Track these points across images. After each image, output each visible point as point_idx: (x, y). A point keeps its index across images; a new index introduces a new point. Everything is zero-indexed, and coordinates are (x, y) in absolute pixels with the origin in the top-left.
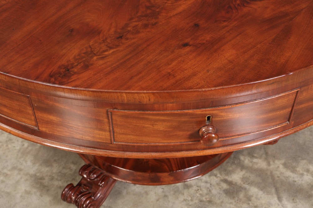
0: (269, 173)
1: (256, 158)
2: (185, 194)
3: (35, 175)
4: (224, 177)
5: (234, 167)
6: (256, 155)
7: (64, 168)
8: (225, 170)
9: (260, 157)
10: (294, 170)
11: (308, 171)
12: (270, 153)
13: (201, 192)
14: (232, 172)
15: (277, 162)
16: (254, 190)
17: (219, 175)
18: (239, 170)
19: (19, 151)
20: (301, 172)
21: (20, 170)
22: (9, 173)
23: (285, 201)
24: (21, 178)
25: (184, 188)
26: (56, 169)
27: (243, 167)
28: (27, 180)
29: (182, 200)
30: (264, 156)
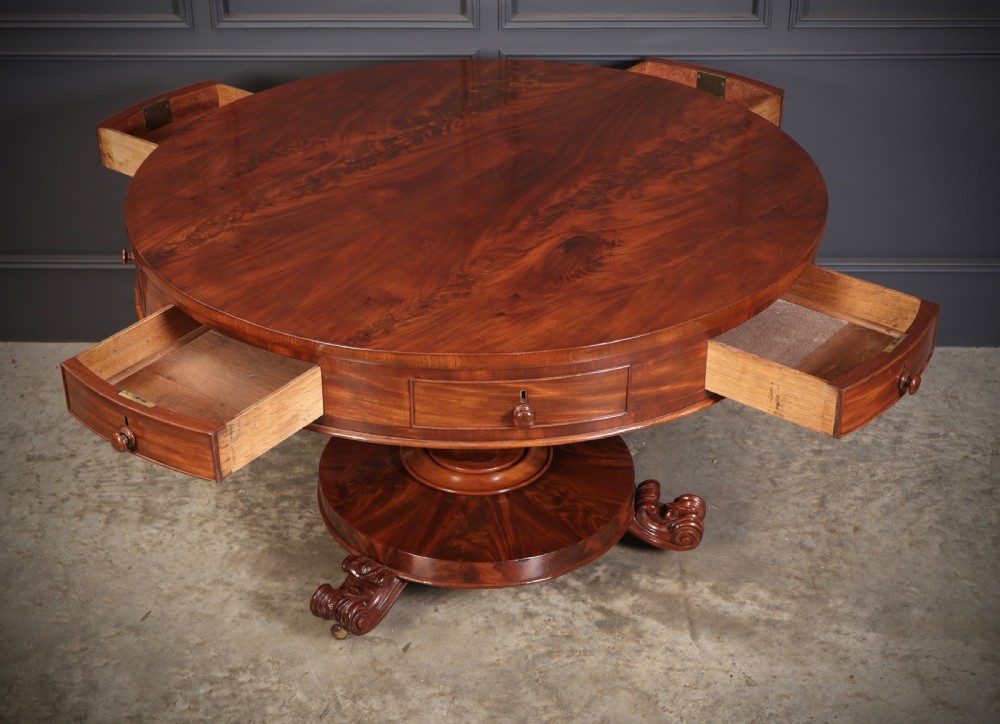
0: (682, 600)
1: (663, 577)
2: (526, 626)
3: (256, 592)
4: (599, 603)
5: (619, 589)
6: (662, 573)
7: (307, 584)
8: (603, 594)
9: (670, 577)
10: (728, 596)
11: (754, 598)
12: (689, 571)
13: (554, 624)
14: (617, 596)
15: (699, 584)
16: (649, 624)
17: (589, 600)
18: (628, 594)
19: (224, 557)
20: (742, 599)
21: (229, 584)
22: (208, 588)
23: (703, 640)
24: (231, 596)
25: (525, 618)
26: (292, 585)
27: (635, 590)
28: (241, 599)
29: (519, 633)
30: (678, 574)
